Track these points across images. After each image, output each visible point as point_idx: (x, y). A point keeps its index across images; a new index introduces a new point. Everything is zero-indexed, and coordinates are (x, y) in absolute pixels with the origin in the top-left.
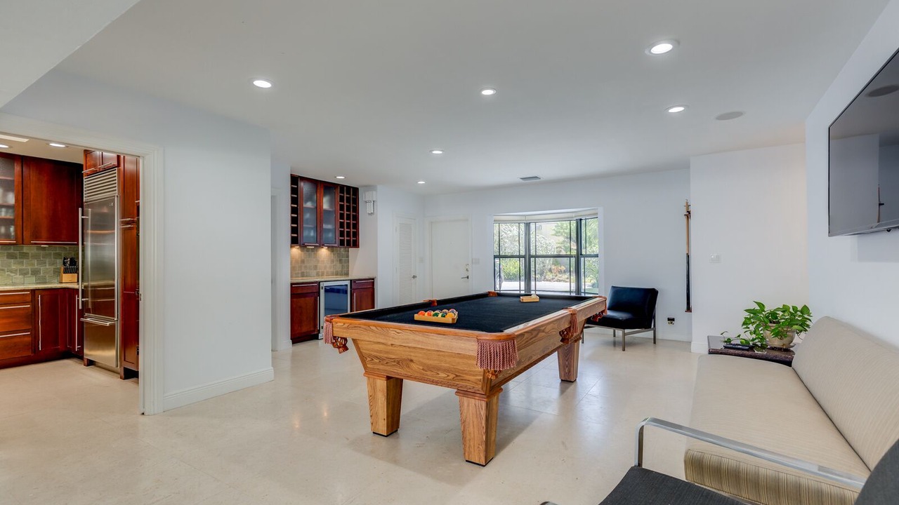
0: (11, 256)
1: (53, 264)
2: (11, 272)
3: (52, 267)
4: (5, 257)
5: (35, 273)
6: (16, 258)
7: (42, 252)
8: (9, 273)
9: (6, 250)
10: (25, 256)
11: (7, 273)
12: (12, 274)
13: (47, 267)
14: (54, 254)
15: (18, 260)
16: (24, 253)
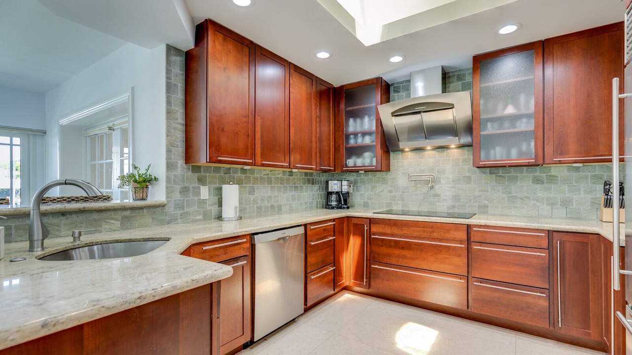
0: (537, 181)
1: (591, 192)
2: (537, 201)
3: (589, 196)
4: (531, 182)
5: (566, 203)
6: (543, 183)
7: (575, 175)
8: (535, 202)
9: (531, 172)
10: (552, 179)
11: (532, 202)
12: (539, 204)
13: (582, 195)
14: (592, 176)
15: (545, 185)
16: (550, 176)
